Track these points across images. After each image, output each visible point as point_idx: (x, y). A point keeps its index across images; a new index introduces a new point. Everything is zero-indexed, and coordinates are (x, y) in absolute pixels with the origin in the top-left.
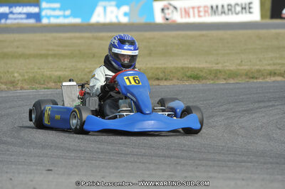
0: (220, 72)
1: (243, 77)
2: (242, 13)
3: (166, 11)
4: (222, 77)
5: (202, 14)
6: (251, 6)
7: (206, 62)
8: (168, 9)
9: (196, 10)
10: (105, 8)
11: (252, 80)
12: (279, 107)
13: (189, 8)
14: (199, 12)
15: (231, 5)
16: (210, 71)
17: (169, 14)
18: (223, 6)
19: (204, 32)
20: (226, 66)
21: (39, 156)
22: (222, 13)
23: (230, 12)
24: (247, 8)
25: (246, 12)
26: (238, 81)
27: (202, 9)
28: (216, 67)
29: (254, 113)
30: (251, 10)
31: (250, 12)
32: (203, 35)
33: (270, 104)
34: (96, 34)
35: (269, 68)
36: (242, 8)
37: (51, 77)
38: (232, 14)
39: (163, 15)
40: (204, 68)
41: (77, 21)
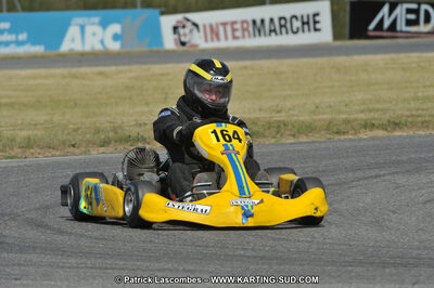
0: (285, 125)
1: (323, 133)
2: (303, 31)
3: (181, 31)
4: (288, 133)
5: (238, 34)
6: (317, 18)
7: (260, 110)
8: (184, 27)
9: (229, 28)
10: (82, 28)
11: (337, 137)
12: (387, 178)
13: (217, 25)
14: (234, 30)
15: (284, 18)
16: (269, 123)
17: (185, 35)
18: (272, 20)
19: (248, 63)
20: (293, 115)
21: (20, 265)
22: (271, 31)
23: (284, 30)
24: (311, 23)
25: (309, 30)
26: (314, 139)
27: (238, 26)
28: (277, 117)
29: (349, 188)
30: (318, 26)
31: (316, 30)
32: (246, 68)
33: (373, 174)
34: (74, 70)
35: (362, 116)
36: (303, 23)
37: (13, 140)
38: (287, 33)
39: (176, 36)
40: (258, 119)
41: (39, 49)
